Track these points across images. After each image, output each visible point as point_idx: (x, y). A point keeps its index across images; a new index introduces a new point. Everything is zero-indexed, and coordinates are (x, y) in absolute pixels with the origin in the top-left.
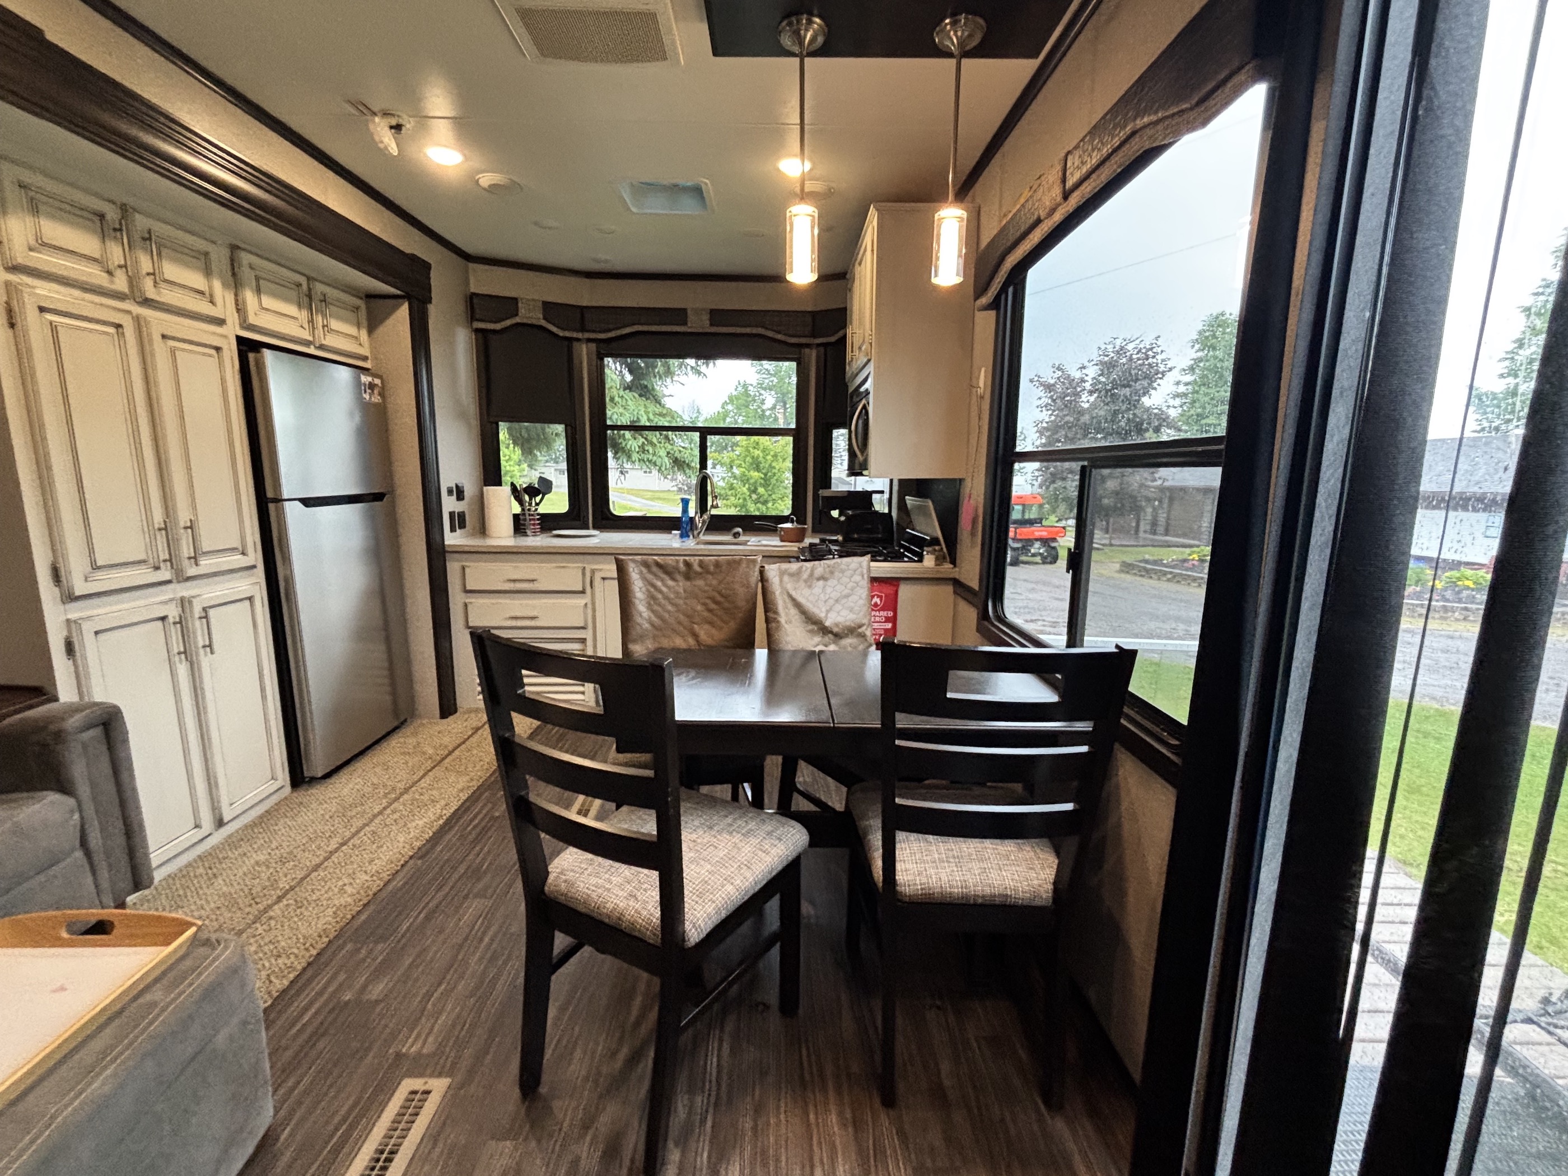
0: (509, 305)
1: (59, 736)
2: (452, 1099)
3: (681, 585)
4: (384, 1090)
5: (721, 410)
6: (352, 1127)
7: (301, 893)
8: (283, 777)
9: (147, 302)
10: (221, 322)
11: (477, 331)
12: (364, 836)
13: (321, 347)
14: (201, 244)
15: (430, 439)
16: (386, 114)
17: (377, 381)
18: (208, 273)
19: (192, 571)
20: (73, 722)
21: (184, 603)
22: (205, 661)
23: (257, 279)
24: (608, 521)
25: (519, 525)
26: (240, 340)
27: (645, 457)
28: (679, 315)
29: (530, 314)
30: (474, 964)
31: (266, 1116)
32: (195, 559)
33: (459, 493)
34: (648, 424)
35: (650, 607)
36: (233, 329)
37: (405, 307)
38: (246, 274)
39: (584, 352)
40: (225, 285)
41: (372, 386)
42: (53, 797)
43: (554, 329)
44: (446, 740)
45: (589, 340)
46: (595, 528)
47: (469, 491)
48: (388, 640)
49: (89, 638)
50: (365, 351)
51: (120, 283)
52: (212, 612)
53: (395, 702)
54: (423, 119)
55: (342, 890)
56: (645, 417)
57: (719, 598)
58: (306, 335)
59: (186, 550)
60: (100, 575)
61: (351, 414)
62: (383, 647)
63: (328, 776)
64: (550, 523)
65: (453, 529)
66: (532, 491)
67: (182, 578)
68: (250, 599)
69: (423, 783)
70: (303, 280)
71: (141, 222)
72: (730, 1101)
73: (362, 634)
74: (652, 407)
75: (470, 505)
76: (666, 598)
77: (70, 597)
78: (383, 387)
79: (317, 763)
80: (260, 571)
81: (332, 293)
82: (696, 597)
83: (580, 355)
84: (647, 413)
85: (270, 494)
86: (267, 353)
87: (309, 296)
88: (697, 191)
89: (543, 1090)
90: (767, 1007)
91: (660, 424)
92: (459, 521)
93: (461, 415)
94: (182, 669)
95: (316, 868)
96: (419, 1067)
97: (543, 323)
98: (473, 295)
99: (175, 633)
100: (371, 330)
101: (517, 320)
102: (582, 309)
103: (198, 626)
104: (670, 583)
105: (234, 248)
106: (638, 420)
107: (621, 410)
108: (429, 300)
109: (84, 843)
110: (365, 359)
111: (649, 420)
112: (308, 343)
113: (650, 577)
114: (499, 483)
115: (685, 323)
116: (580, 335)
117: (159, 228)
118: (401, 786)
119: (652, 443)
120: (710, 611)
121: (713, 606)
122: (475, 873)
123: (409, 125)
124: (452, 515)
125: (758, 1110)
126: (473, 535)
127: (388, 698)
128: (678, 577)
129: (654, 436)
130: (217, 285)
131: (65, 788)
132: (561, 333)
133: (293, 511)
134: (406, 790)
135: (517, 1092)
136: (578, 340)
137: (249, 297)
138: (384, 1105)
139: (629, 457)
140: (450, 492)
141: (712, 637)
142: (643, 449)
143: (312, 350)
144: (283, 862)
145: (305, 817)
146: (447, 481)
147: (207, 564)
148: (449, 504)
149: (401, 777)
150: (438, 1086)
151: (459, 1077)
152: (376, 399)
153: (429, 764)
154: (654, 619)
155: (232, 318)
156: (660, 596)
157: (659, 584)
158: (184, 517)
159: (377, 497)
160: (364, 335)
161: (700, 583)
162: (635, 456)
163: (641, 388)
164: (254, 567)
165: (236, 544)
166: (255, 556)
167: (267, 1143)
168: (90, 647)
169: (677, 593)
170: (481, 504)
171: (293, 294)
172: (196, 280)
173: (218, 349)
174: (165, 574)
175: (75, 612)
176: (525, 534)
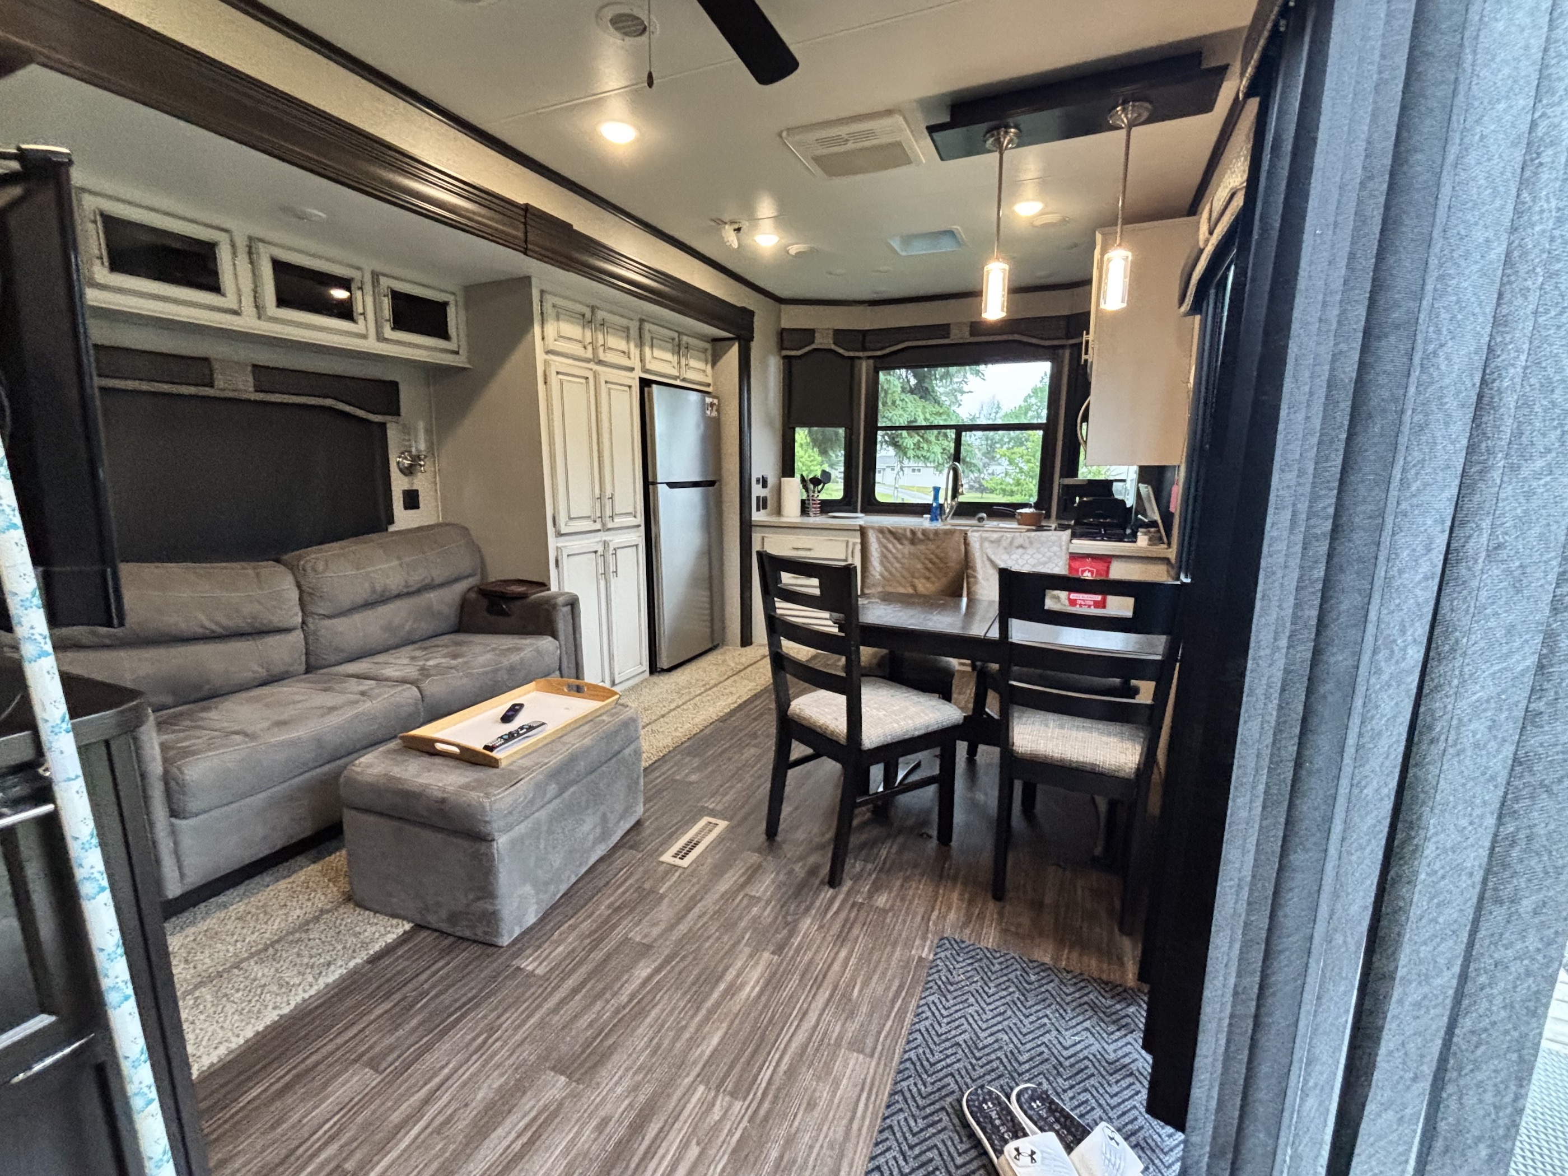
0: (809, 334)
1: (554, 606)
2: (729, 830)
3: (907, 549)
4: (694, 820)
5: (1023, 404)
6: (677, 829)
7: (654, 727)
8: (646, 666)
9: (600, 362)
10: (632, 369)
11: (785, 357)
12: (690, 705)
13: (684, 380)
14: (625, 322)
15: (746, 439)
16: (732, 222)
17: (716, 401)
18: (628, 339)
19: (610, 525)
20: (561, 600)
21: (606, 544)
22: (613, 580)
23: (652, 339)
24: (872, 506)
25: (805, 508)
26: (641, 380)
27: (919, 453)
28: (943, 330)
29: (824, 341)
30: (748, 779)
31: (640, 810)
32: (612, 517)
33: (765, 483)
34: (924, 424)
35: (882, 563)
36: (638, 373)
37: (737, 345)
38: (647, 336)
39: (864, 368)
40: (636, 346)
41: (712, 405)
42: (550, 639)
43: (841, 351)
44: (743, 660)
45: (869, 358)
46: (862, 512)
47: (771, 481)
48: (711, 589)
49: (565, 556)
50: (709, 380)
51: (589, 354)
52: (619, 551)
53: (712, 631)
54: (754, 220)
55: (676, 729)
56: (922, 417)
57: (937, 561)
58: (675, 373)
59: (609, 513)
60: (571, 523)
61: (698, 426)
62: (707, 593)
63: (670, 670)
64: (827, 507)
65: (758, 510)
66: (816, 481)
67: (606, 529)
68: (637, 546)
69: (726, 683)
70: (676, 335)
71: (600, 315)
72: (889, 871)
73: (695, 581)
74: (930, 408)
75: (771, 491)
76: (896, 558)
77: (559, 534)
78: (719, 405)
79: (664, 662)
80: (643, 528)
81: (692, 341)
82: (918, 558)
83: (860, 370)
84: (924, 413)
85: (650, 479)
86: (654, 386)
87: (679, 346)
88: (951, 233)
89: (778, 838)
90: (930, 837)
91: (936, 423)
92: (762, 503)
93: (770, 424)
94: (602, 583)
95: (663, 716)
96: (712, 813)
97: (833, 347)
98: (783, 330)
99: (600, 560)
100: (714, 364)
101: (814, 346)
102: (864, 333)
103: (611, 559)
104: (899, 546)
105: (642, 321)
106: (915, 421)
107: (901, 412)
108: (752, 339)
109: (560, 669)
110: (709, 385)
111: (926, 419)
112: (676, 378)
113: (884, 541)
114: (792, 475)
115: (947, 337)
116: (861, 354)
117: (608, 316)
118: (713, 682)
119: (927, 441)
120: (927, 569)
121: (930, 565)
122: (754, 735)
123: (745, 225)
124: (758, 498)
125: (906, 879)
126: (771, 514)
127: (708, 630)
128: (906, 542)
129: (932, 435)
130: (632, 345)
131: (554, 635)
132: (847, 354)
133: (662, 490)
134: (716, 685)
135: (764, 836)
136: (859, 358)
137: (647, 350)
138: (695, 823)
139: (905, 454)
140: (758, 481)
141: (927, 589)
142: (918, 446)
143: (678, 383)
144: (646, 710)
145: (656, 690)
146: (756, 473)
147: (619, 521)
148: (757, 491)
149: (714, 676)
150: (722, 824)
151: (735, 822)
152: (714, 414)
153: (730, 673)
154: (886, 574)
155: (637, 365)
156: (890, 556)
157: (890, 546)
158: (608, 494)
159: (711, 484)
160: (709, 368)
161: (922, 547)
162: (911, 453)
163: (922, 391)
164: (639, 526)
165: (631, 510)
166: (640, 519)
167: (638, 823)
168: (565, 562)
169: (903, 554)
170: (779, 490)
171: (670, 346)
172: (622, 345)
173: (630, 387)
174: (598, 526)
175: (562, 542)
176: (808, 515)
